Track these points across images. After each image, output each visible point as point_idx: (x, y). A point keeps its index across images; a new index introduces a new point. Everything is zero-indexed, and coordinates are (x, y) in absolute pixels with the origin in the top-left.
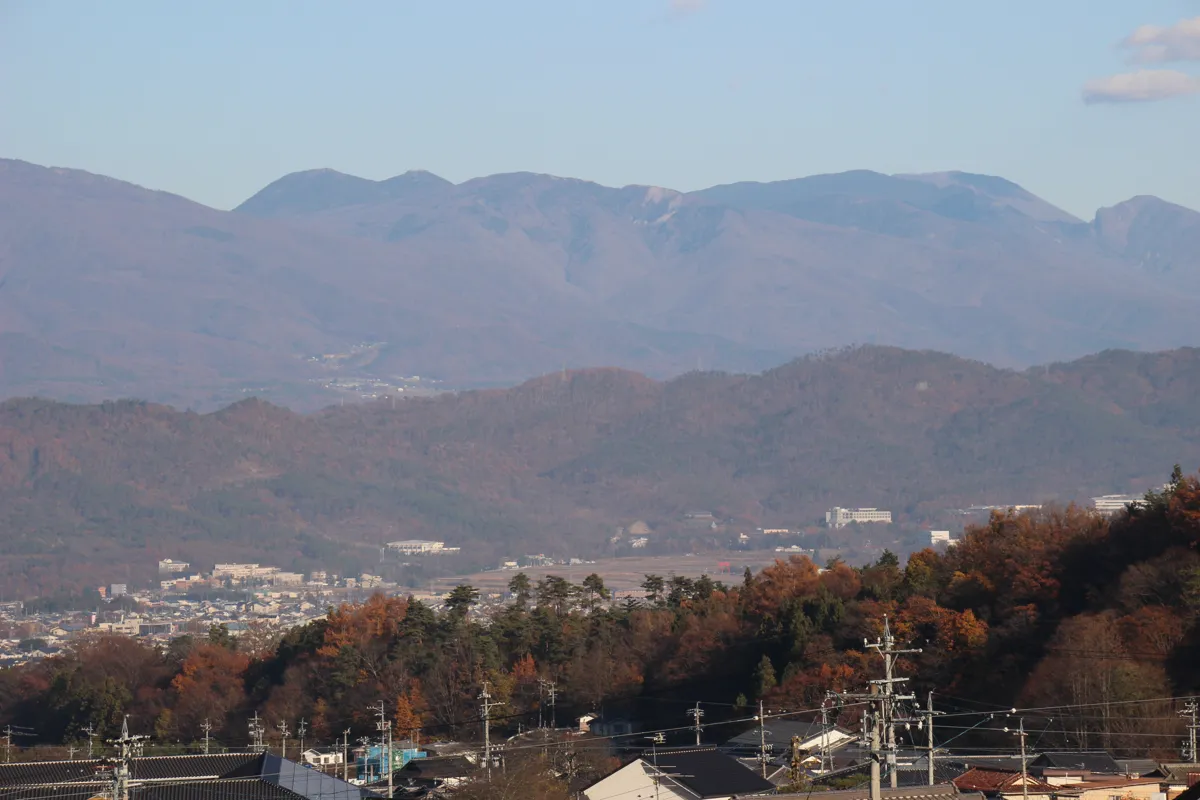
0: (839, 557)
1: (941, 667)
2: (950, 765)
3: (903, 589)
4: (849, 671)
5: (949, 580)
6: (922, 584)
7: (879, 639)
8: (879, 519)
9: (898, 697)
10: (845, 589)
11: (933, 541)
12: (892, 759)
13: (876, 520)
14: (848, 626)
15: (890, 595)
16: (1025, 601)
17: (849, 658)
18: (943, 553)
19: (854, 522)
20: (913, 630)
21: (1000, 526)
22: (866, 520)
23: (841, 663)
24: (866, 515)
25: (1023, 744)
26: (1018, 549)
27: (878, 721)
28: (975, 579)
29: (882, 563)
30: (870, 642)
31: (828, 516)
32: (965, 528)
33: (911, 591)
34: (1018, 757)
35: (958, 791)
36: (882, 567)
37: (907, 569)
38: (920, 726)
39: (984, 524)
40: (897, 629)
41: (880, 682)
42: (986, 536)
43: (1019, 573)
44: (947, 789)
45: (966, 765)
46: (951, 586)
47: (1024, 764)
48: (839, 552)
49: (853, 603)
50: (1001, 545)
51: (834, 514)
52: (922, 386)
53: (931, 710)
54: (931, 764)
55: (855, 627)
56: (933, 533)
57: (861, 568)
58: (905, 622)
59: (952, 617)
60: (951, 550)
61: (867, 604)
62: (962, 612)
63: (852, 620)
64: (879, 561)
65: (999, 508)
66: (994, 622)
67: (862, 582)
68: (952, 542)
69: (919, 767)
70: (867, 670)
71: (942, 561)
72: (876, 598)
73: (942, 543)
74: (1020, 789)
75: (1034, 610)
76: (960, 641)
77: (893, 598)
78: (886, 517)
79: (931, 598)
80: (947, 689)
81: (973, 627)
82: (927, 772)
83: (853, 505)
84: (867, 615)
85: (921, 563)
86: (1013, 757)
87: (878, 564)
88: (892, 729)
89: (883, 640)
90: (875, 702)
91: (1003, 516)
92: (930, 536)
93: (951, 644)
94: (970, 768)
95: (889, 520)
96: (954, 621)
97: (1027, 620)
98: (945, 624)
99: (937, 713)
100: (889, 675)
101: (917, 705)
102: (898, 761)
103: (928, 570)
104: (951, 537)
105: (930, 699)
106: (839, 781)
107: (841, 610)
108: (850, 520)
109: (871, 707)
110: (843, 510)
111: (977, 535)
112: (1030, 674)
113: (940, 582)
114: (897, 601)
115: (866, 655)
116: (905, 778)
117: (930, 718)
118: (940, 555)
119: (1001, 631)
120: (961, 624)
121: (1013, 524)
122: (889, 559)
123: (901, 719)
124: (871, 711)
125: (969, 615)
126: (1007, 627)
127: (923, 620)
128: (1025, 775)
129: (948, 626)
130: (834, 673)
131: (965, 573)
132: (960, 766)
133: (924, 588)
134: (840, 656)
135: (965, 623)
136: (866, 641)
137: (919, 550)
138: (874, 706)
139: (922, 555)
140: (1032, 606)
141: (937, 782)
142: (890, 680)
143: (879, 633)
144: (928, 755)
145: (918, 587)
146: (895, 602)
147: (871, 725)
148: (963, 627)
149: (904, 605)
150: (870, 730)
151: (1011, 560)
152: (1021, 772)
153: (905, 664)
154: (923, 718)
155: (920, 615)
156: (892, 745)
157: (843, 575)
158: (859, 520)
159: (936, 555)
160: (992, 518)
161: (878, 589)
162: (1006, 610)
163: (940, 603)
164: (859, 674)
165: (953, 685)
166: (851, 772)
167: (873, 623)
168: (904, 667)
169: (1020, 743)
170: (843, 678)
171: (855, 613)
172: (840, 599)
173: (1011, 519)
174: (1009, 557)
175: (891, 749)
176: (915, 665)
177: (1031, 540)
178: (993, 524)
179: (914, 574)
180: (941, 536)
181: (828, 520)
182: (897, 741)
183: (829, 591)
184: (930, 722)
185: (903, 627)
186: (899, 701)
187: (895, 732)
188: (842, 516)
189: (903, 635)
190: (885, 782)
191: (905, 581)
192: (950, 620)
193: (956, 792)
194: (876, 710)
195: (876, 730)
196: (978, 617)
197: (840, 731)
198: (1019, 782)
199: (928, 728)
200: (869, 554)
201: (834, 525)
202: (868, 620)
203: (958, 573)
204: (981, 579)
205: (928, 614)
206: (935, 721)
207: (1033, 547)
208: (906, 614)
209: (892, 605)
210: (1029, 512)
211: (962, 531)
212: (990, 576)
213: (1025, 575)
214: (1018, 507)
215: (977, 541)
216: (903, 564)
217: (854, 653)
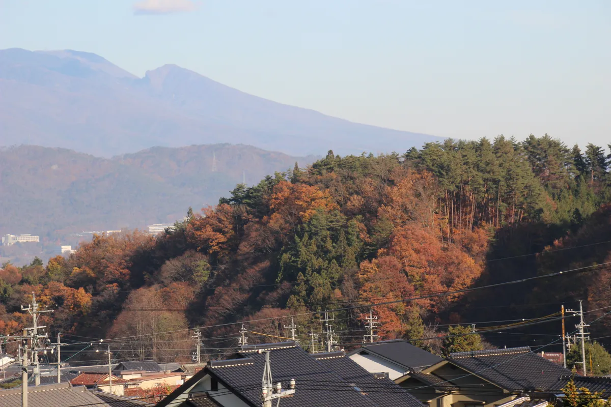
0: (9, 262)
1: (67, 319)
2: (71, 372)
3: (45, 278)
4: (15, 324)
5: (71, 272)
6: (56, 275)
7: (30, 306)
8: (32, 240)
9: (38, 336)
10: (13, 279)
11: (63, 251)
12: (37, 370)
13: (31, 241)
14: (14, 299)
15: (38, 282)
16: (111, 282)
17: (15, 317)
18: (67, 258)
19: (18, 242)
20: (51, 300)
21: (98, 243)
22: (25, 241)
23: (10, 320)
24: (24, 239)
25: (110, 359)
26: (108, 254)
27: (27, 350)
28: (84, 272)
29: (33, 264)
30: (24, 307)
31: (3, 239)
32: (79, 244)
33: (50, 279)
34: (107, 365)
35: (71, 385)
36: (33, 266)
37: (47, 267)
38: (52, 352)
39: (90, 241)
40: (42, 300)
41: (30, 329)
42: (90, 247)
43: (108, 267)
44: (66, 385)
45: (79, 372)
46: (71, 275)
47: (110, 368)
48: (9, 259)
49: (17, 287)
50: (99, 252)
51: (7, 238)
52: (55, 167)
53: (59, 342)
54: (59, 372)
55: (18, 300)
56: (63, 247)
57: (22, 267)
58: (46, 295)
59: (72, 292)
60: (72, 256)
61: (26, 287)
62: (78, 289)
63: (16, 296)
64: (32, 263)
65: (98, 233)
66: (94, 294)
67: (22, 275)
68: (72, 252)
69: (53, 374)
70: (25, 323)
71: (66, 262)
72: (29, 283)
73: (67, 252)
74: (108, 382)
75: (117, 286)
76: (77, 305)
77: (40, 283)
78: (36, 239)
79: (61, 282)
80: (70, 331)
81: (84, 297)
82: (57, 377)
83: (17, 233)
84: (25, 292)
85: (56, 263)
86: (104, 366)
87: (31, 265)
88: (36, 355)
89: (32, 306)
90: (25, 340)
91: (99, 237)
92: (61, 249)
93: (72, 307)
94: (81, 373)
95: (38, 240)
96: (74, 294)
97: (113, 292)
98: (69, 296)
99: (63, 344)
100: (35, 325)
101: (49, 340)
102: (41, 372)
103: (59, 267)
104: (72, 249)
105: (59, 337)
106: (7, 384)
107: (10, 290)
108: (15, 241)
109: (23, 343)
110: (12, 236)
111: (86, 247)
112: (114, 321)
113: (65, 273)
114: (42, 284)
115: (24, 315)
116: (44, 380)
117: (59, 347)
118: (66, 259)
119: (99, 298)
120: (77, 295)
121: (105, 241)
122: (37, 262)
123: (42, 349)
124: (23, 345)
125: (82, 290)
126: (102, 296)
127: (57, 294)
128: (110, 375)
129: (70, 297)
130: (6, 325)
131: (79, 268)
132: (75, 372)
133: (57, 277)
134: (10, 315)
135: (79, 295)
136: (22, 307)
137: (54, 256)
138: (24, 342)
139: (56, 259)
140: (115, 284)
141: (62, 381)
142: (35, 327)
143: (31, 302)
144: (57, 367)
145: (53, 276)
146: (41, 285)
147: (23, 352)
148: (79, 297)
149: (46, 286)
150: (22, 355)
151: (104, 260)
152: (109, 374)
153: (46, 318)
154: (54, 347)
155: (55, 291)
156: (37, 362)
157: (12, 271)
158: (21, 241)
159: (63, 259)
160: (94, 237)
161: (31, 278)
162: (102, 287)
163: (66, 285)
164: (21, 325)
165: (73, 328)
166: (15, 379)
167: (28, 297)
168: (46, 321)
169: (108, 358)
170: (12, 328)
171: (19, 292)
172: (10, 285)
173: (104, 238)
174: (103, 258)
175: (36, 365)
176: (52, 319)
177: (115, 249)
178: (94, 241)
179: (51, 269)
180: (67, 249)
181: (3, 241)
182: (39, 360)
183: (4, 280)
184: (59, 349)
185: (45, 298)
186: (39, 338)
187: (39, 356)
188: (11, 239)
189: (45, 303)
190: (32, 383)
191: (47, 273)
192: (71, 294)
193: (70, 386)
194: (26, 344)
195: (26, 355)
196: (86, 291)
197: (9, 357)
198: (107, 379)
199: (57, 353)
200: (27, 260)
201: (6, 244)
202: (26, 295)
203: (76, 268)
204: (89, 271)
205: (59, 291)
206: (62, 348)
207: (116, 253)
208: (47, 292)
209: (39, 287)
210: (114, 234)
211: (78, 246)
212: (93, 269)
213: (112, 268)
214: (108, 232)
215: (86, 250)
216: (45, 264)
217: (17, 314)
